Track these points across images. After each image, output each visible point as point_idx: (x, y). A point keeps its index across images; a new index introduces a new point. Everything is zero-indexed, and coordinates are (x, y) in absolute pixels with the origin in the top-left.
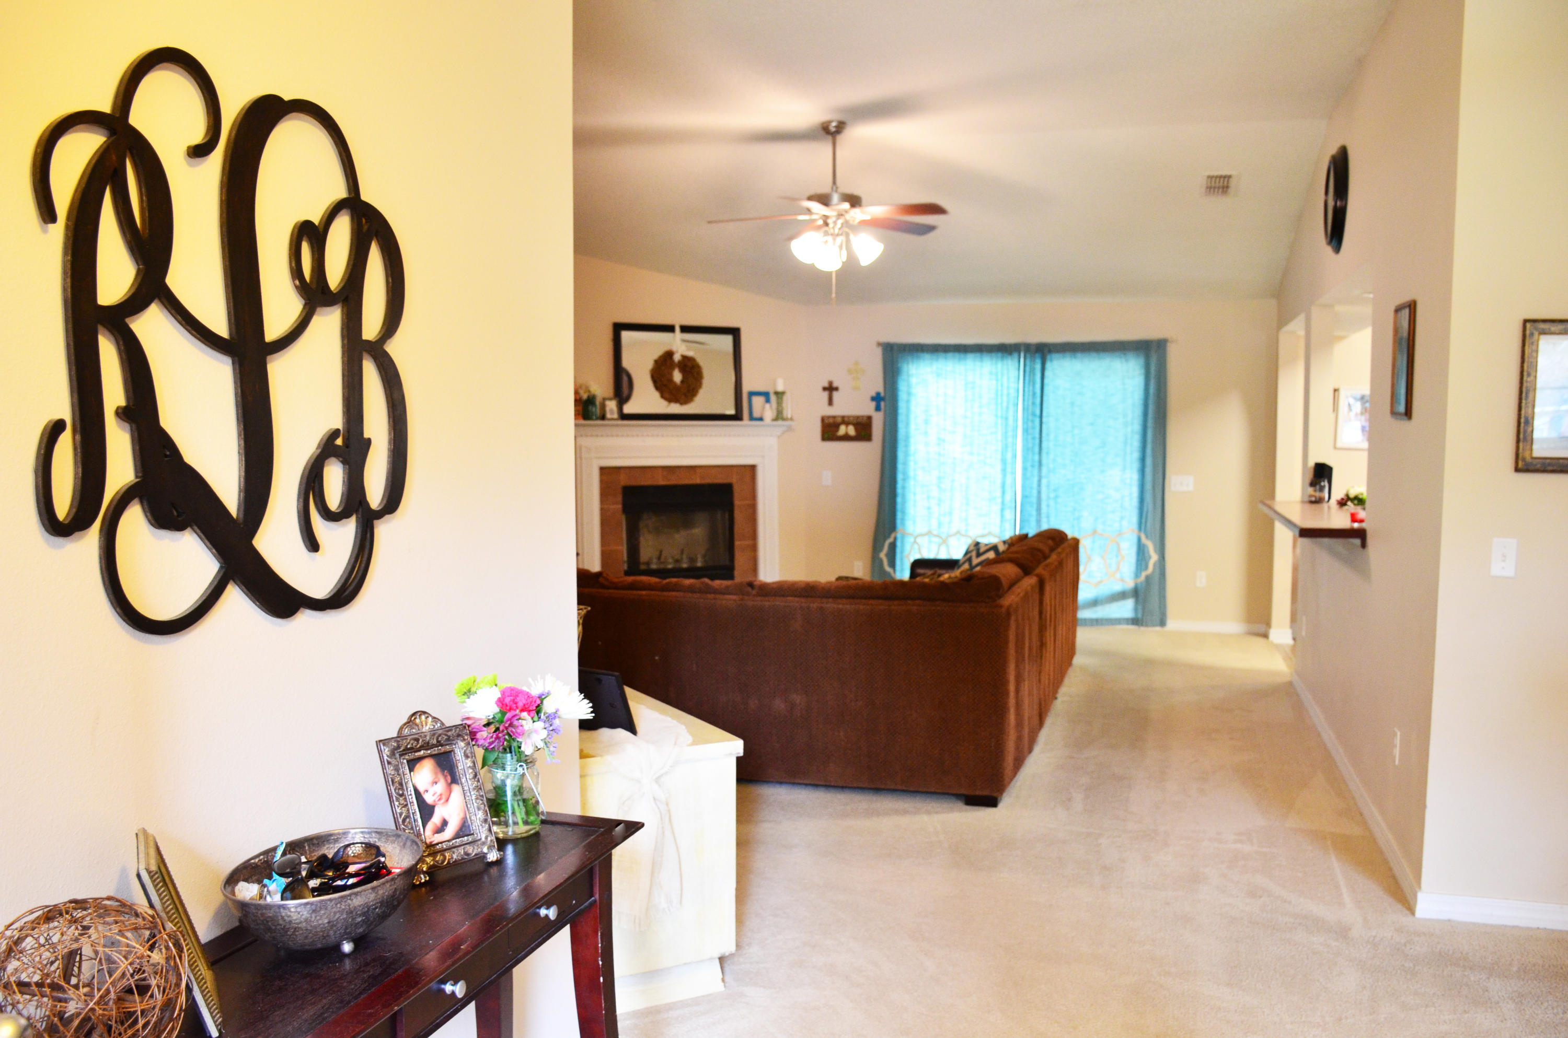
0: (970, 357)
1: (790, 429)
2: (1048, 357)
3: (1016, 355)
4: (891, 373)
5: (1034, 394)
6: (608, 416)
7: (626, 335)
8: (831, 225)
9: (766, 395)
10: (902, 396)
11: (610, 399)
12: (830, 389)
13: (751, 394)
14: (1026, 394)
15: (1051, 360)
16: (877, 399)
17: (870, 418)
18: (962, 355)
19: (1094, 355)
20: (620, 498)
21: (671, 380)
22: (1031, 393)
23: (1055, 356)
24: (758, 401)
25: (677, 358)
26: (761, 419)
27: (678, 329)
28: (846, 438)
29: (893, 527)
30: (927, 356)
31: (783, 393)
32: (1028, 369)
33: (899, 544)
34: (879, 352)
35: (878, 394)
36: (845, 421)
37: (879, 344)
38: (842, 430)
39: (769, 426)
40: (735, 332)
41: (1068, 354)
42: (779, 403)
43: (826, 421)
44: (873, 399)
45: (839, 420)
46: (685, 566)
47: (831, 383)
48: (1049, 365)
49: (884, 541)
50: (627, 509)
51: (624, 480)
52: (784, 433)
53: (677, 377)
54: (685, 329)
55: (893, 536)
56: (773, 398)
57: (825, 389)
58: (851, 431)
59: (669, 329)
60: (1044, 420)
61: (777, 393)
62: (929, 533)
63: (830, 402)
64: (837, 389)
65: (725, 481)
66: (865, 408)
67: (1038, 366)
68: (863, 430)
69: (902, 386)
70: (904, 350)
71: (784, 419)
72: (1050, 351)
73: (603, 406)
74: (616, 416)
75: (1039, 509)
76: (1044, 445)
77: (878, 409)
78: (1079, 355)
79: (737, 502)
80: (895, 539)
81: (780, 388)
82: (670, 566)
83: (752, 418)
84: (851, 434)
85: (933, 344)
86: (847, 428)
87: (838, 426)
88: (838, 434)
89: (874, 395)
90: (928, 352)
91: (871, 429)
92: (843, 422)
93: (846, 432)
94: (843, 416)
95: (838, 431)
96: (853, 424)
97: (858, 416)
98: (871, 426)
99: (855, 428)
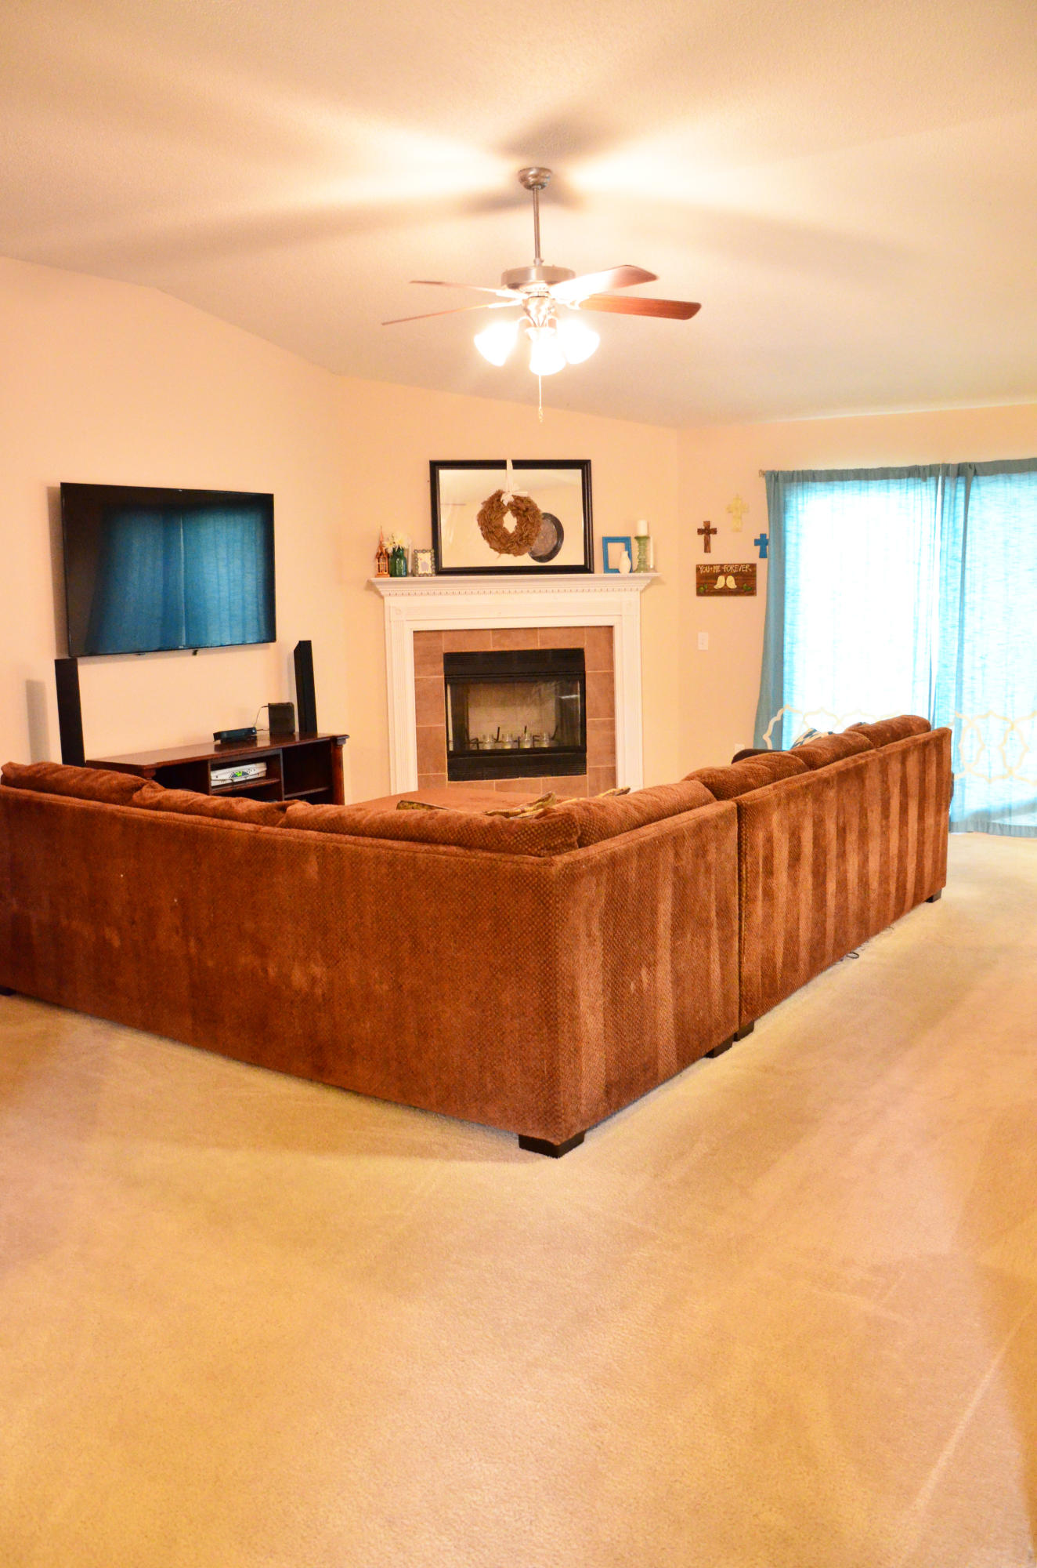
0: (874, 484)
1: (655, 581)
2: (975, 481)
3: (932, 481)
4: (777, 509)
5: (955, 531)
6: (420, 571)
7: (444, 474)
8: (533, 313)
9: (626, 540)
10: (791, 538)
11: (423, 551)
12: (707, 531)
13: (607, 540)
14: (945, 531)
15: (978, 485)
16: (762, 542)
17: (753, 566)
18: (864, 483)
20: (441, 666)
21: (500, 526)
22: (951, 530)
23: (982, 479)
24: (615, 549)
25: (506, 499)
26: (617, 571)
27: (509, 464)
28: (725, 592)
29: (779, 702)
30: (819, 486)
31: (647, 538)
32: (947, 498)
33: (785, 724)
34: (762, 482)
35: (763, 536)
36: (723, 571)
37: (763, 474)
38: (721, 582)
39: (623, 578)
40: (584, 465)
41: (1000, 477)
42: (643, 551)
43: (702, 572)
44: (757, 542)
45: (717, 569)
46: (527, 746)
47: (707, 524)
48: (974, 491)
49: (769, 720)
50: (449, 679)
51: (447, 646)
52: (648, 586)
53: (510, 523)
54: (519, 464)
55: (779, 713)
56: (635, 544)
57: (700, 532)
58: (731, 583)
59: (500, 465)
60: (968, 565)
61: (637, 538)
62: (821, 711)
63: (707, 549)
64: (715, 531)
65: (578, 646)
66: (748, 555)
67: (961, 494)
68: (746, 581)
69: (791, 525)
70: (792, 480)
71: (646, 570)
72: (976, 474)
73: (415, 560)
74: (430, 571)
75: (960, 683)
76: (967, 598)
77: (763, 555)
78: (1015, 477)
79: (588, 671)
80: (782, 716)
81: (642, 532)
82: (508, 747)
83: (607, 569)
84: (731, 587)
85: (827, 471)
86: (726, 579)
87: (715, 577)
88: (716, 587)
89: (759, 537)
90: (820, 481)
91: (755, 580)
92: (722, 573)
93: (726, 585)
94: (722, 565)
95: (716, 584)
96: (734, 575)
97: (740, 565)
98: (755, 576)
99: (735, 580)
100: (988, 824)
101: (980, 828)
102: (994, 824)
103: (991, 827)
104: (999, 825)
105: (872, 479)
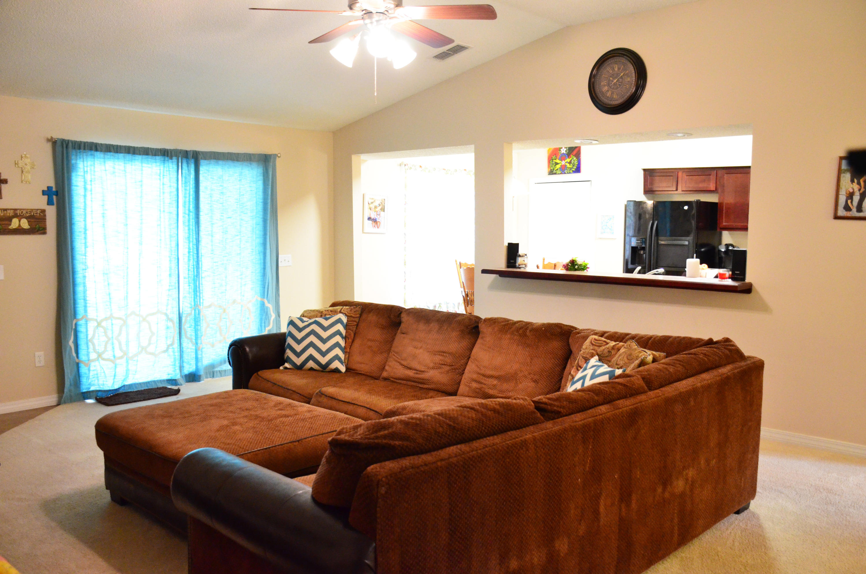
3: (175, 159)
4: (62, 168)
10: (76, 191)
16: (48, 193)
17: (43, 211)
19: (230, 163)
28: (19, 231)
32: (184, 170)
34: (48, 147)
35: (49, 188)
36: (17, 214)
38: (15, 223)
41: (213, 161)
44: (44, 193)
45: (11, 213)
48: (201, 169)
58: (25, 224)
62: (111, 317)
64: (6, 182)
66: (38, 202)
67: (193, 168)
68: (37, 223)
77: (50, 202)
78: (221, 162)
84: (25, 228)
85: (106, 144)
86: (20, 221)
87: (9, 219)
88: (10, 227)
89: (46, 189)
90: (101, 151)
91: (45, 222)
92: (16, 216)
93: (20, 225)
94: (15, 210)
95: (10, 225)
96: (26, 218)
97: (32, 210)
98: (45, 219)
99: (28, 222)
100: (213, 373)
101: (208, 376)
102: (217, 371)
103: (215, 374)
104: (219, 371)
105: (137, 154)
